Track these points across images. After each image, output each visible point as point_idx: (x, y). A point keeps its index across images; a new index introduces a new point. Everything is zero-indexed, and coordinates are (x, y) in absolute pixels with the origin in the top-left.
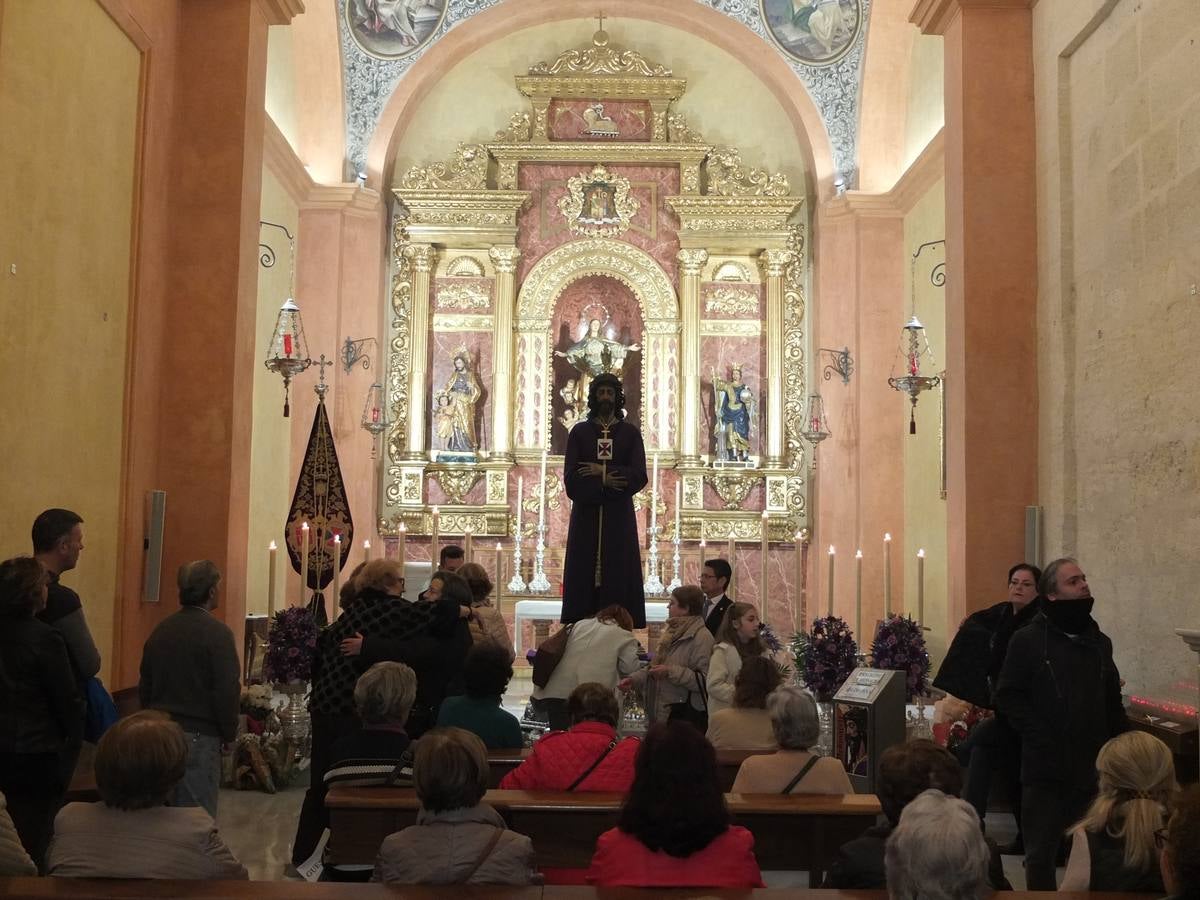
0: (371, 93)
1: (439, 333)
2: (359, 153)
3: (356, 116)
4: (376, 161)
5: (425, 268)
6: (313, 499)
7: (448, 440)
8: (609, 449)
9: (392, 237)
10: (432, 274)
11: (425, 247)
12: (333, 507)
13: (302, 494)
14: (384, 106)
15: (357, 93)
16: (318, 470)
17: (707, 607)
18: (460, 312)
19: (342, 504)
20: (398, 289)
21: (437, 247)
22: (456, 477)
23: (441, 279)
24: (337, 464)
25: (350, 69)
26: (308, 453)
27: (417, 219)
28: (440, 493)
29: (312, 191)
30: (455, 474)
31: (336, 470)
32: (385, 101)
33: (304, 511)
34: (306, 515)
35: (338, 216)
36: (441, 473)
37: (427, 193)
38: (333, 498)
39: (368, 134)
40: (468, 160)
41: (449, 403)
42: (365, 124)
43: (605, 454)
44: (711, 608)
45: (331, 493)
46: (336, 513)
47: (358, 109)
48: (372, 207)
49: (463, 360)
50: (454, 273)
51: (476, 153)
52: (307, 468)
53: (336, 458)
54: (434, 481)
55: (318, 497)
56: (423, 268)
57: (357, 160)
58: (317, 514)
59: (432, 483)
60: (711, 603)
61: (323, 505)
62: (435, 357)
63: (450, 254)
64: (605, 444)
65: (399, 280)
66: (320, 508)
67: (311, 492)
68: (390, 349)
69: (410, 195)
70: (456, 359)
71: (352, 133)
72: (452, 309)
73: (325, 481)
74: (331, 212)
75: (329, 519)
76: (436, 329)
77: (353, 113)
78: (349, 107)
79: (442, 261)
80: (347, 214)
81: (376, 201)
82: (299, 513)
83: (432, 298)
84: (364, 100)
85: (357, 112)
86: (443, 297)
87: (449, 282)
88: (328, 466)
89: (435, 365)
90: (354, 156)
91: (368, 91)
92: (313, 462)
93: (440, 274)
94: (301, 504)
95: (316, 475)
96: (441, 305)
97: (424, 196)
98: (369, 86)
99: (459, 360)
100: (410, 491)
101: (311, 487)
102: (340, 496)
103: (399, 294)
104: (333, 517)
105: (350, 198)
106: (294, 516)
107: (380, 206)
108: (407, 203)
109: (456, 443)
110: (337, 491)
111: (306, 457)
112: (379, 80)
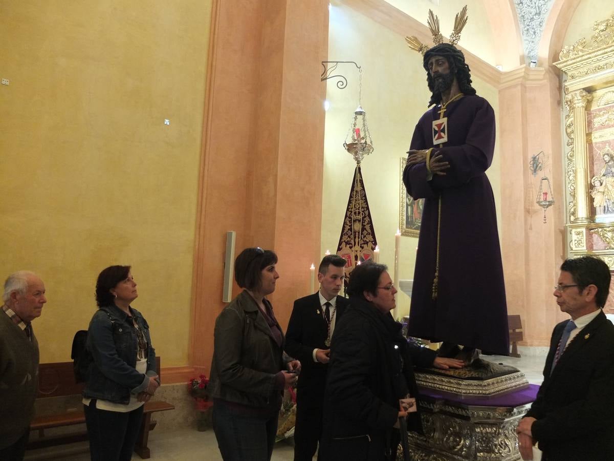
0: (536, 14)
1: (596, 143)
2: (532, 50)
3: (528, 30)
4: (543, 51)
5: (580, 105)
6: (352, 234)
7: (602, 208)
8: (443, 131)
9: (563, 93)
10: (587, 108)
11: (578, 92)
12: (365, 239)
13: (345, 231)
14: (546, 19)
15: (526, 16)
16: (355, 213)
17: (569, 331)
18: (610, 127)
19: (371, 237)
20: (568, 123)
21: (590, 90)
22: (609, 231)
23: (595, 110)
24: (368, 208)
25: (519, 4)
26: (350, 202)
27: (573, 77)
28: (601, 243)
29: (502, 77)
30: (608, 229)
31: (367, 212)
32: (545, 16)
33: (347, 243)
34: (348, 246)
35: (519, 87)
36: (600, 230)
37: (574, 59)
38: (365, 232)
39: (537, 38)
40: (603, 31)
41: (601, 184)
42: (535, 33)
43: (440, 137)
44: (574, 334)
45: (363, 229)
46: (367, 243)
47: (528, 25)
48: (541, 77)
49: (608, 154)
50: (603, 103)
51: (607, 25)
52: (349, 213)
53: (367, 204)
54: (596, 236)
55: (355, 232)
56: (580, 104)
57: (532, 54)
58: (355, 245)
59: (595, 237)
60: (575, 327)
61: (359, 238)
62: (595, 158)
63: (598, 93)
64: (439, 126)
65: (568, 116)
66: (357, 240)
67: (350, 230)
68: (566, 158)
69: (565, 64)
70: (604, 155)
71: (526, 40)
72: (603, 126)
73: (359, 221)
74: (515, 86)
75: (362, 248)
76: (594, 141)
77: (526, 29)
78: (522, 26)
79: (594, 99)
80: (527, 86)
81: (543, 73)
82: (344, 244)
83: (589, 124)
84: (532, 19)
85: (528, 27)
86: (597, 122)
87: (600, 110)
88: (361, 210)
89: (595, 163)
90: (529, 52)
91: (533, 14)
92: (352, 208)
93: (594, 107)
94: (345, 238)
95: (354, 217)
96: (596, 125)
97: (574, 61)
98: (533, 11)
99: (606, 156)
100: (579, 243)
101: (351, 226)
102: (370, 231)
103: (569, 126)
104: (365, 246)
105: (523, 74)
106: (341, 247)
107: (547, 76)
108: (564, 69)
109: (608, 210)
110: (368, 227)
111: (349, 205)
112: (540, 5)
